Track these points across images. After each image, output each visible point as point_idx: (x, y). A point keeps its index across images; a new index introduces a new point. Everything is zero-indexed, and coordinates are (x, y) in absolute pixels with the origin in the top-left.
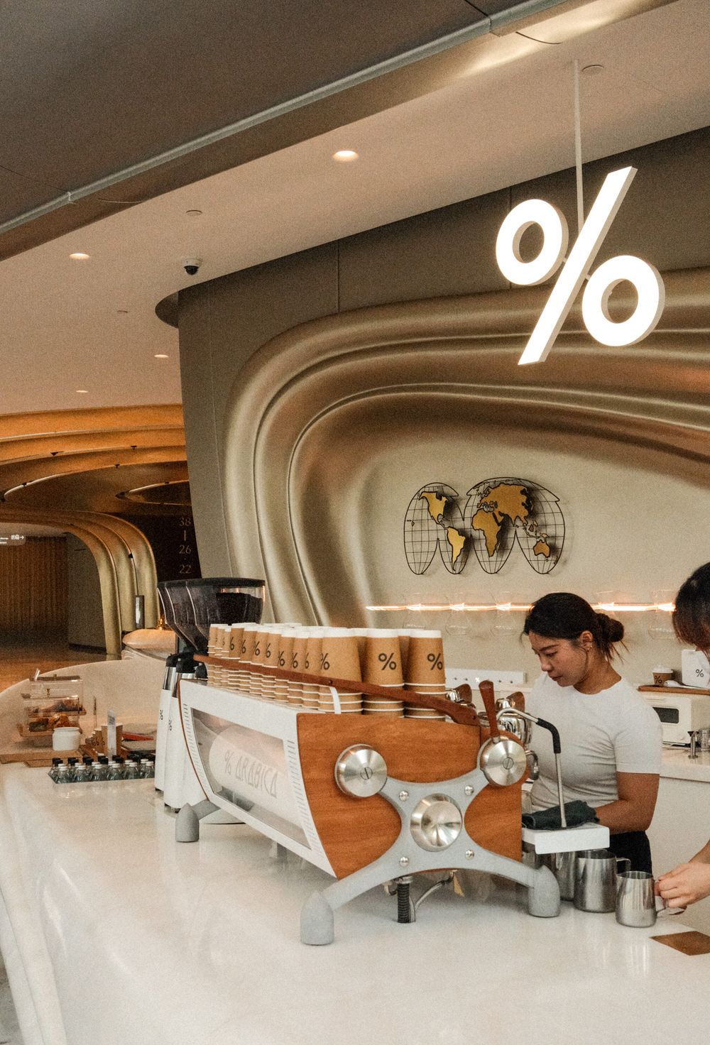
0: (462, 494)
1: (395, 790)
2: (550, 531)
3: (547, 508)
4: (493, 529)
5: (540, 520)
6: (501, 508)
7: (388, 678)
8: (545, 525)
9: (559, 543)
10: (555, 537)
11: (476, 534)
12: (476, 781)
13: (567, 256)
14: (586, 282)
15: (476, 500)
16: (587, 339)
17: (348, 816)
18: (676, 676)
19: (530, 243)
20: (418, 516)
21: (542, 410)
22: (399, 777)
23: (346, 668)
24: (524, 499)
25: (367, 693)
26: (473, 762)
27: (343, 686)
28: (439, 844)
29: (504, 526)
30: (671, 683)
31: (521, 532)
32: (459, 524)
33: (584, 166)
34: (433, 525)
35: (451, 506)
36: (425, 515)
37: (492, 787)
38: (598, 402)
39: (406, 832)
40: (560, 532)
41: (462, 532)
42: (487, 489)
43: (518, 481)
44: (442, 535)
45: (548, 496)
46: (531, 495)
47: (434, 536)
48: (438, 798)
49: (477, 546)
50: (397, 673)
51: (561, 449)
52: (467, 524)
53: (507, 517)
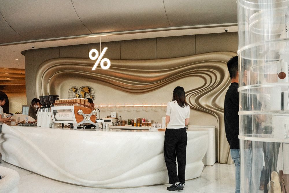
0: (79, 88)
1: (83, 114)
2: (93, 95)
3: (92, 91)
4: (83, 94)
5: (91, 93)
6: (85, 91)
7: (83, 103)
8: (92, 94)
9: (94, 97)
10: (93, 96)
11: (81, 95)
12: (91, 114)
13: (99, 57)
14: (101, 61)
15: (81, 89)
16: (100, 67)
17: (79, 117)
18: (110, 116)
19: (94, 54)
20: (71, 92)
21: (93, 76)
22: (84, 113)
23: (79, 102)
24: (89, 89)
25: (80, 104)
26: (91, 112)
27: (78, 104)
28: (88, 120)
29: (85, 93)
30: (110, 117)
31: (88, 95)
32: (78, 93)
33: (101, 43)
34: (73, 93)
35: (77, 90)
36: (72, 91)
37: (93, 115)
38: (101, 76)
39: (84, 119)
40: (94, 95)
41: (78, 94)
42: (83, 88)
43: (88, 87)
44: (75, 95)
45: (93, 89)
46: (90, 89)
47: (73, 95)
48: (87, 116)
49: (81, 97)
50: (84, 103)
51: (95, 82)
52: (79, 93)
53: (86, 92)
